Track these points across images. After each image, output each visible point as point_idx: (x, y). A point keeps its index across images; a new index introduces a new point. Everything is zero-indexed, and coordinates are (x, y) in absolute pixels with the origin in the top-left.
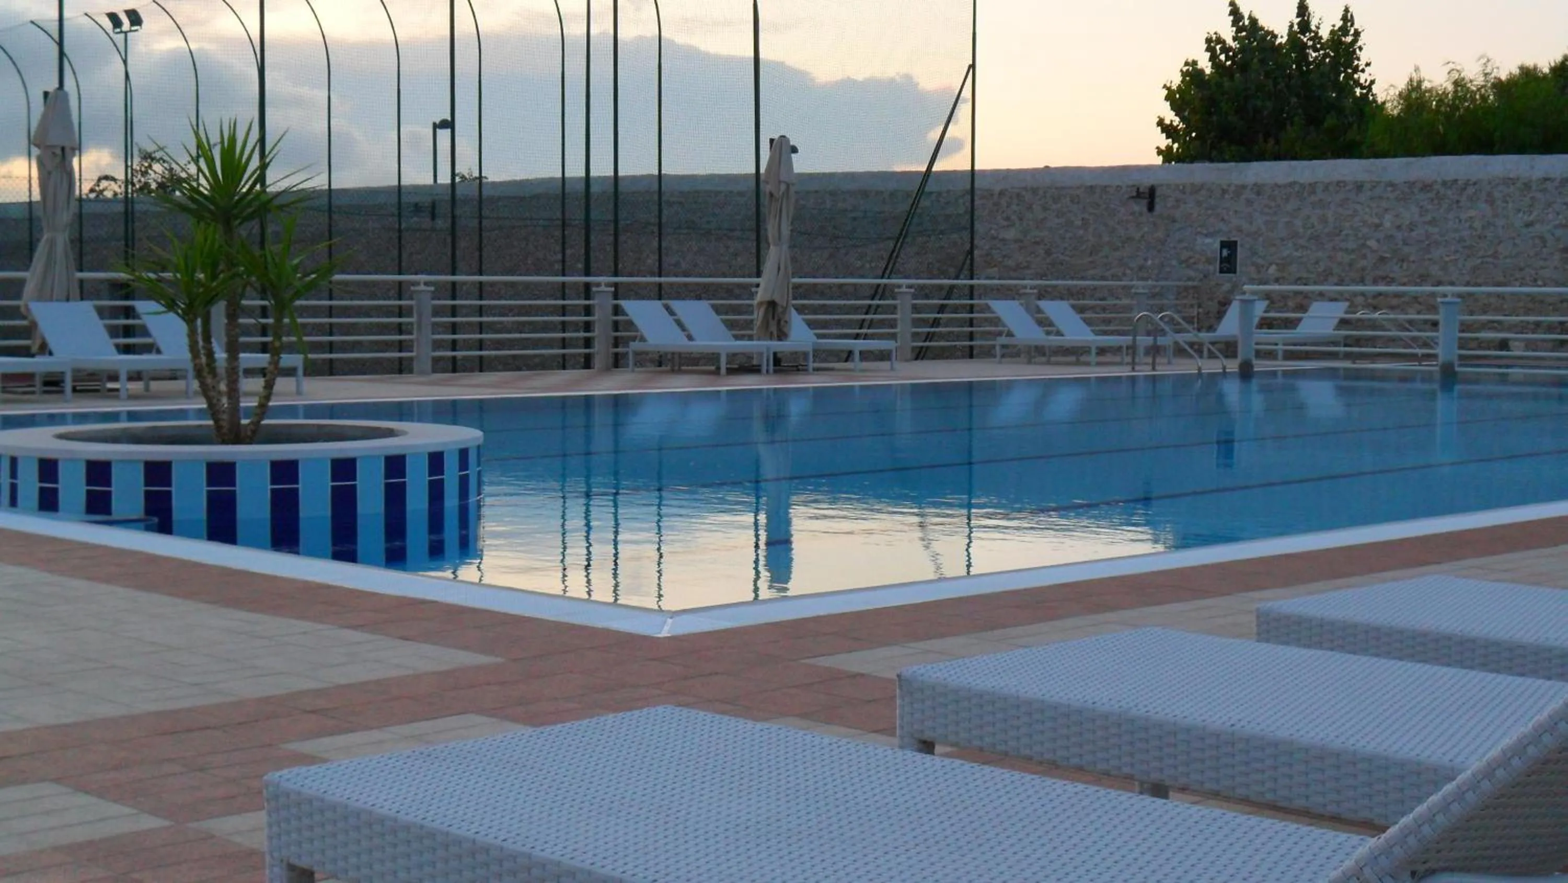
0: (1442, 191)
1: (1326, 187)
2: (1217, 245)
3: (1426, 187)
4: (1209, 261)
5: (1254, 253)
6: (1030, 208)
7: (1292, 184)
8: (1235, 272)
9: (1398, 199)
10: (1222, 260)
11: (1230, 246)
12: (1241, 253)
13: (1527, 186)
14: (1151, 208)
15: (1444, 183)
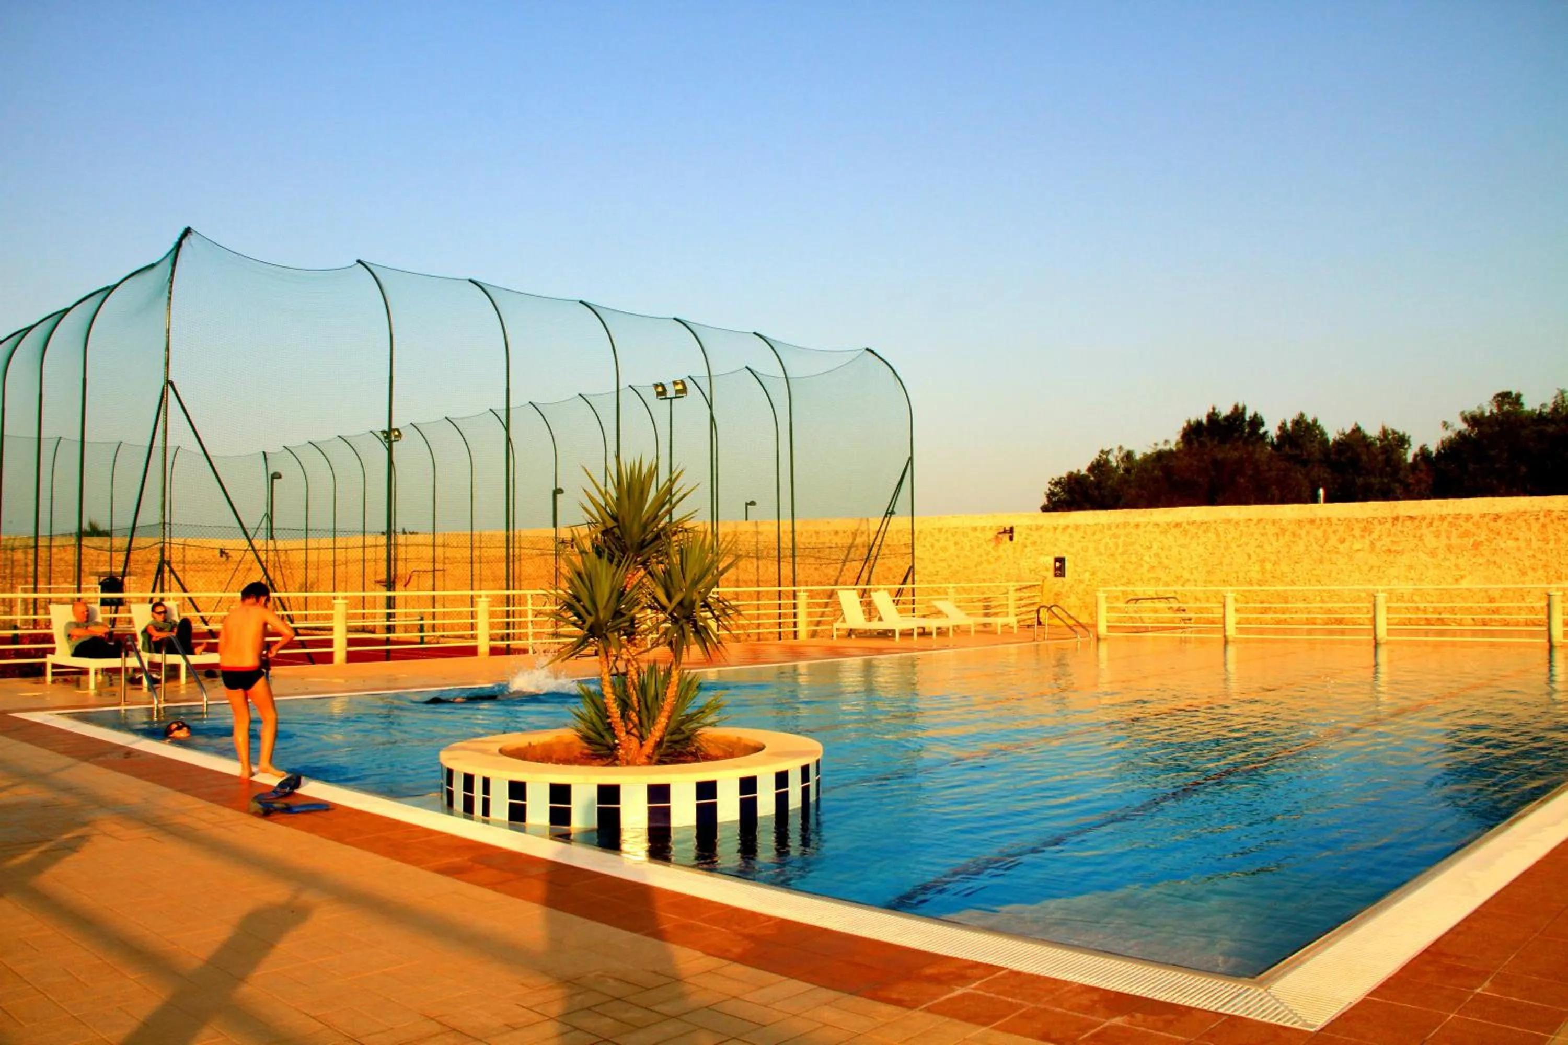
0: (1187, 527)
1: (1118, 526)
2: (1052, 561)
3: (1178, 525)
4: (1047, 570)
5: (1076, 566)
6: (938, 541)
7: (1096, 524)
8: (1064, 576)
9: (1161, 533)
10: (1056, 569)
11: (1061, 560)
12: (1067, 564)
13: (1237, 523)
14: (1011, 539)
15: (1188, 524)
